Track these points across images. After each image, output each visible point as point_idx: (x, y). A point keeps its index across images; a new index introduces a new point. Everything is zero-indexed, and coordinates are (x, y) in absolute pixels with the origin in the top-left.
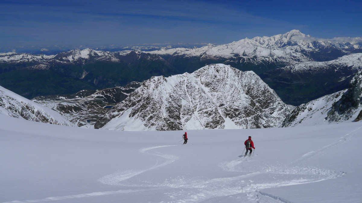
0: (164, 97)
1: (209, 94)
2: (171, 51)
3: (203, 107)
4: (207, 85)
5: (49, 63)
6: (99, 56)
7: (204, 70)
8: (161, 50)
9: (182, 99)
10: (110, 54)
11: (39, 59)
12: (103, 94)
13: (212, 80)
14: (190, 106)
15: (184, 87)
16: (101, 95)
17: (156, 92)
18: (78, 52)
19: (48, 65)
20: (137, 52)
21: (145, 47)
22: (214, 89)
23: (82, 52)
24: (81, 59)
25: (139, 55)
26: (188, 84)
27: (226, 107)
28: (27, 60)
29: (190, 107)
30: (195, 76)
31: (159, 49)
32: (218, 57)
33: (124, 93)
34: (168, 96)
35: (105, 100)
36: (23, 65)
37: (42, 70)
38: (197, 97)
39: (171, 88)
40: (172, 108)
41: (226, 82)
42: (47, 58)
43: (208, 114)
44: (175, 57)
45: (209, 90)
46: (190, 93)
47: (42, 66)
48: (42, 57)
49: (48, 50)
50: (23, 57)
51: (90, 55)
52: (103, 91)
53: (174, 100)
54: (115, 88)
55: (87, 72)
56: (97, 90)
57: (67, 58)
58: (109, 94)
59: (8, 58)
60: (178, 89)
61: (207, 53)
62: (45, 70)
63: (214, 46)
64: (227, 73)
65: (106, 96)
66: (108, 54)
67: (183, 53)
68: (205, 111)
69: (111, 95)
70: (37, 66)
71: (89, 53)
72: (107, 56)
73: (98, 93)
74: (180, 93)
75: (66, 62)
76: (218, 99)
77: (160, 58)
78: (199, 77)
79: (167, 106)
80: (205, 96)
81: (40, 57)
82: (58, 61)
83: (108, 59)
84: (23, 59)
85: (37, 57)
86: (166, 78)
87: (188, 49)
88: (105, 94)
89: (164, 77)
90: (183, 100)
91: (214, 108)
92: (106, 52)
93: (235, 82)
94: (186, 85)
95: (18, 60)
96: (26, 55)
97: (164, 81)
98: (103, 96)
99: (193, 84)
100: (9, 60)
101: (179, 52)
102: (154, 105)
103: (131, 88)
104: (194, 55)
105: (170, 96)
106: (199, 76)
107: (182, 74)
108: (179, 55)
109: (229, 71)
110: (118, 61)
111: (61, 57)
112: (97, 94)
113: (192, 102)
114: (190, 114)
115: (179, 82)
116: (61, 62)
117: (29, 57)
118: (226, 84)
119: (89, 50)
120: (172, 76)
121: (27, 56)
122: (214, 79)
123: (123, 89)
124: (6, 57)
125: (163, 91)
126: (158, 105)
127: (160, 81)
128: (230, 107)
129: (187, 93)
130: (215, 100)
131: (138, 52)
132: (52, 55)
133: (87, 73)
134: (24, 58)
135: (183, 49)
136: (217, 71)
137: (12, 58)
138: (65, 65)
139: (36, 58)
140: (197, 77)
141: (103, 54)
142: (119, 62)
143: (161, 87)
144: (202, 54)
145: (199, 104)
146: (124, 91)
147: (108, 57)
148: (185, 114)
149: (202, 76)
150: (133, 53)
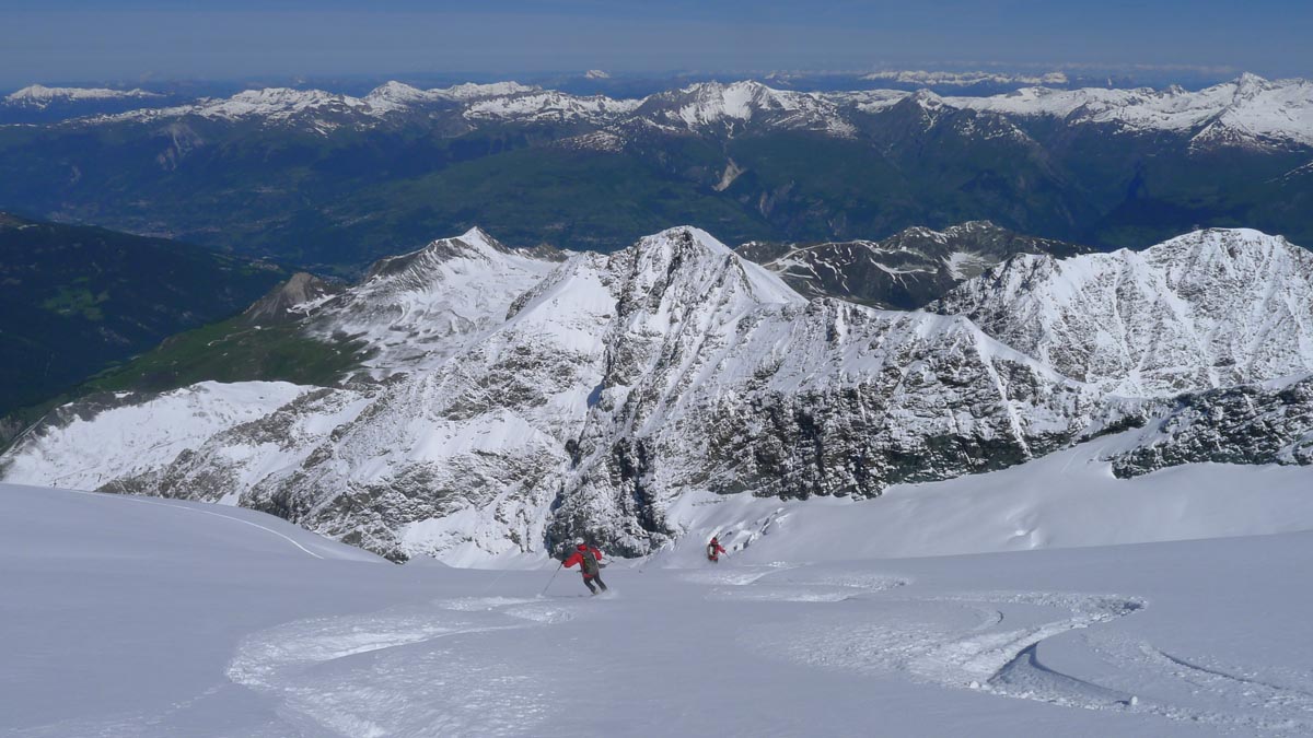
0: (1049, 317)
1: (1188, 323)
2: (1061, 103)
3: (1161, 360)
4: (1189, 293)
5: (623, 127)
6: (783, 113)
7: (1185, 246)
8: (1021, 95)
9: (1098, 328)
10: (821, 103)
11: (593, 112)
12: (810, 259)
13: (1206, 281)
14: (1119, 351)
15: (1110, 293)
16: (805, 265)
17: (1027, 302)
18: (715, 94)
19: (620, 136)
20: (923, 103)
21: (951, 75)
22: (1208, 310)
23: (728, 93)
24: (722, 121)
25: (931, 113)
26: (1124, 284)
27: (1237, 371)
28: (558, 115)
29: (1121, 354)
30: (1150, 263)
31: (1011, 89)
32: (1275, 142)
33: (878, 265)
34: (1058, 316)
35: (815, 281)
36: (548, 129)
37: (602, 153)
38: (1147, 326)
39: (1071, 294)
40: (1067, 353)
41: (1255, 292)
42: (614, 109)
43: (1174, 382)
44: (1075, 127)
45: (1191, 311)
46: (1124, 314)
47: (605, 138)
48: (601, 106)
49: (607, 76)
50: (546, 102)
51: (753, 106)
52: (810, 251)
53: (1075, 329)
54: (850, 246)
55: (739, 168)
56: (792, 246)
57: (678, 113)
58: (830, 264)
59: (505, 105)
60: (1092, 299)
61: (1226, 120)
62: (611, 154)
63: (1269, 85)
64: (1264, 261)
65: (819, 268)
66: (818, 103)
67: (1113, 115)
68: (1164, 371)
69: (836, 267)
70: (588, 139)
71: (750, 99)
72: (811, 114)
73: (794, 255)
74: (1095, 311)
75: (673, 128)
76: (1215, 341)
77: (1013, 130)
78: (1165, 265)
79: (1054, 345)
80: (1174, 327)
81: (592, 105)
82: (650, 122)
83: (817, 124)
84: (548, 110)
85: (585, 104)
86: (1059, 261)
87: (1137, 96)
88: (817, 261)
89: (1053, 258)
90: (1101, 332)
91: (1196, 368)
92: (809, 96)
93: (1289, 293)
94: (1115, 287)
95: (531, 115)
96: (555, 97)
97: (1054, 272)
98: (811, 267)
99: (1142, 286)
100: (508, 111)
101: (1099, 106)
102: (1017, 337)
103: (904, 249)
104: (1162, 125)
105: (1066, 317)
106: (1165, 260)
107: (1108, 252)
108: (1097, 120)
109: (1275, 256)
110: (851, 133)
111: (662, 112)
112: (792, 257)
113: (1127, 339)
114: (1117, 373)
115: (1098, 275)
116: (661, 127)
117: (564, 103)
118: (1254, 298)
119: (753, 85)
120: (1078, 255)
121: (558, 100)
122: (1215, 276)
123: (878, 251)
124: (500, 101)
125: (1047, 301)
126: (1028, 338)
127: (1040, 270)
128: (1251, 373)
129: (1116, 312)
130: (1202, 344)
131: (929, 104)
132: (633, 101)
133: (739, 172)
134: (548, 108)
135: (1118, 95)
136: (1232, 253)
137: (515, 106)
138: (668, 137)
139: (583, 108)
140: (1159, 265)
141: (800, 102)
142: (853, 137)
143: (1041, 289)
144: (1200, 124)
145: (1148, 348)
146: (878, 258)
147: (816, 115)
148: (1101, 374)
149: (1174, 264)
150: (908, 108)
